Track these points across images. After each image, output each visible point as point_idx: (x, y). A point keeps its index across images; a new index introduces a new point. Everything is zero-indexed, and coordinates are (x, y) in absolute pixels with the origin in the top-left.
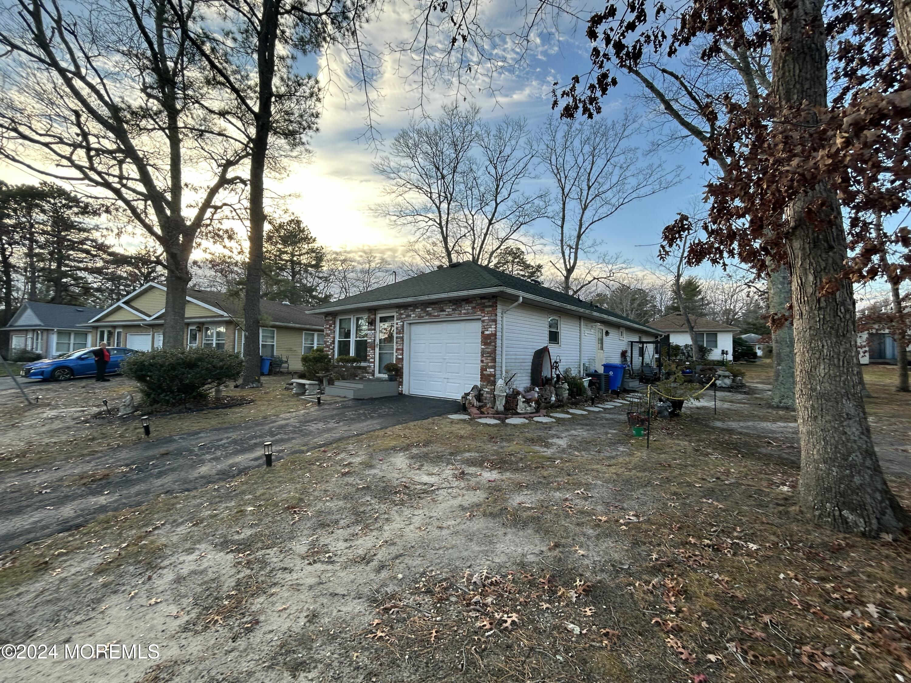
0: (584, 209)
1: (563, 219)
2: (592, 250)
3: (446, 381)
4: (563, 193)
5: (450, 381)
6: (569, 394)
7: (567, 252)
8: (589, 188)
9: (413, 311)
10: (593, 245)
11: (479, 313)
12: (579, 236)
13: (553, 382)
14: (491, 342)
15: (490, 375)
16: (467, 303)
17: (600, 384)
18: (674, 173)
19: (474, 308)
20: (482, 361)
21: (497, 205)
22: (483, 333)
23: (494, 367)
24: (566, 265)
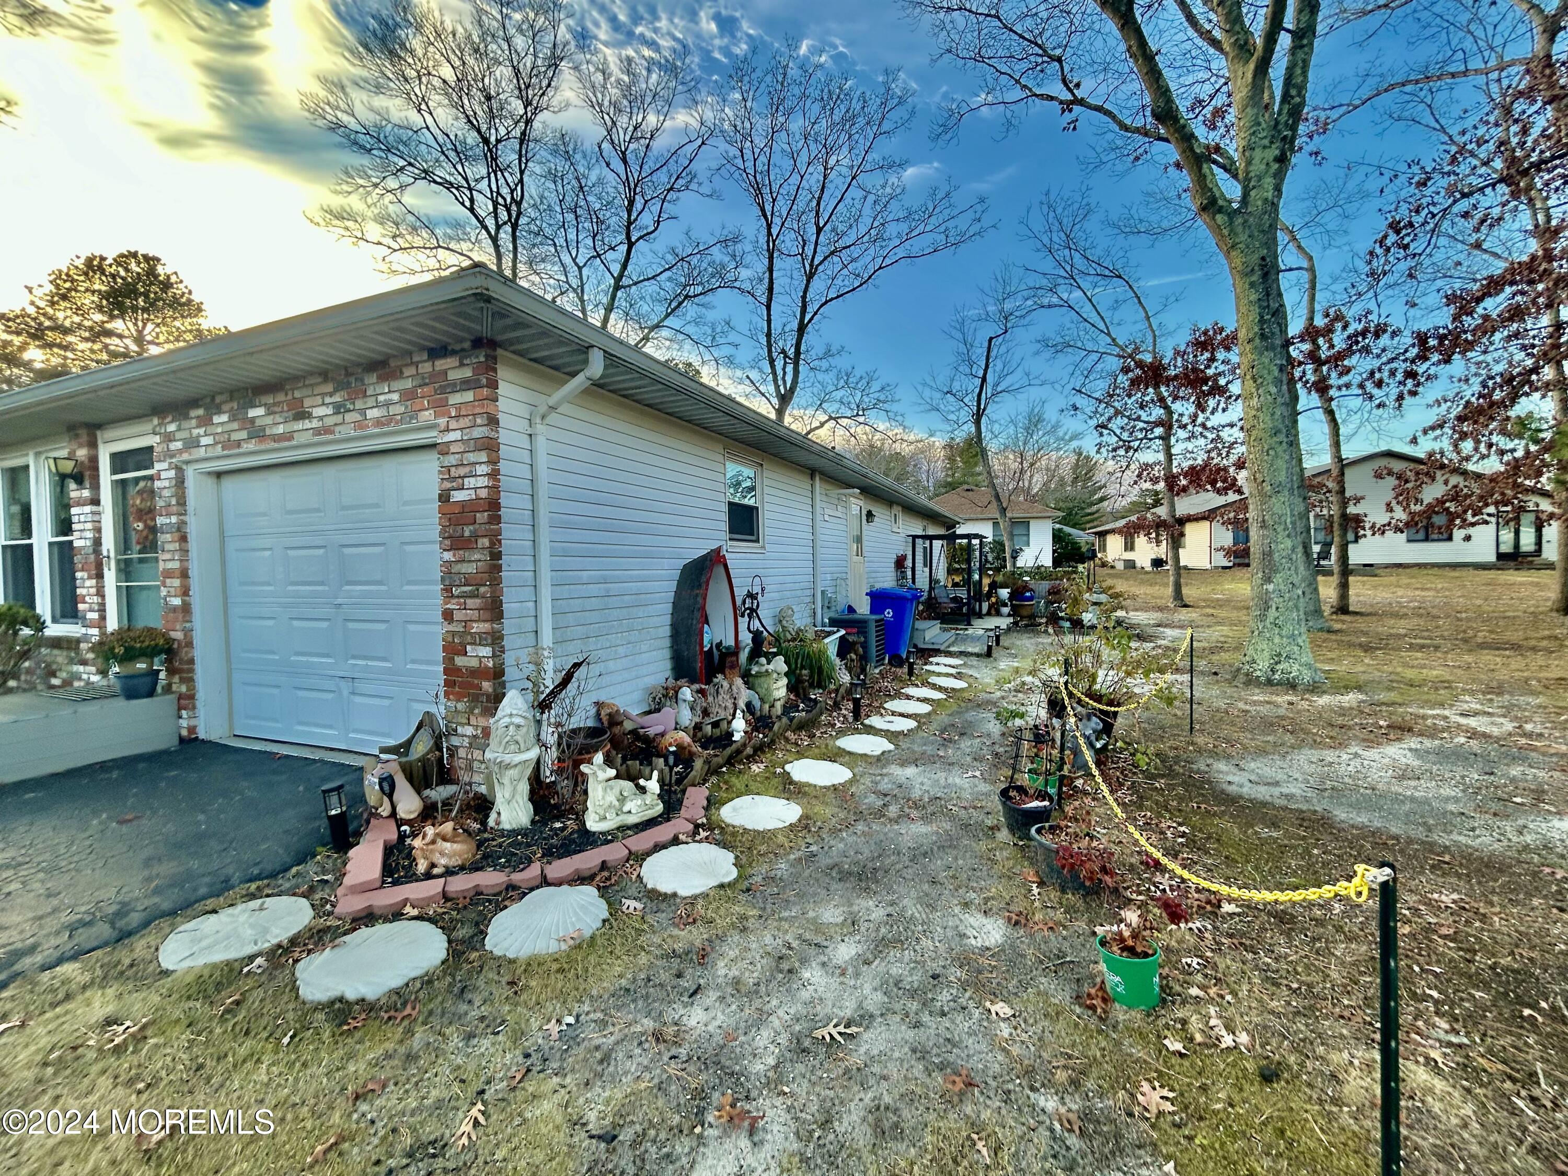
0: (810, 277)
1: (771, 289)
2: (824, 364)
3: (345, 687)
4: (769, 234)
5: (362, 687)
6: (790, 688)
7: (779, 364)
8: (819, 230)
9: (205, 421)
10: (828, 354)
11: (427, 416)
12: (802, 329)
13: (744, 656)
14: (475, 536)
15: (479, 673)
16: (382, 379)
17: (865, 646)
18: (970, 214)
19: (408, 396)
20: (448, 616)
21: (631, 245)
22: (444, 497)
23: (496, 640)
24: (777, 387)
